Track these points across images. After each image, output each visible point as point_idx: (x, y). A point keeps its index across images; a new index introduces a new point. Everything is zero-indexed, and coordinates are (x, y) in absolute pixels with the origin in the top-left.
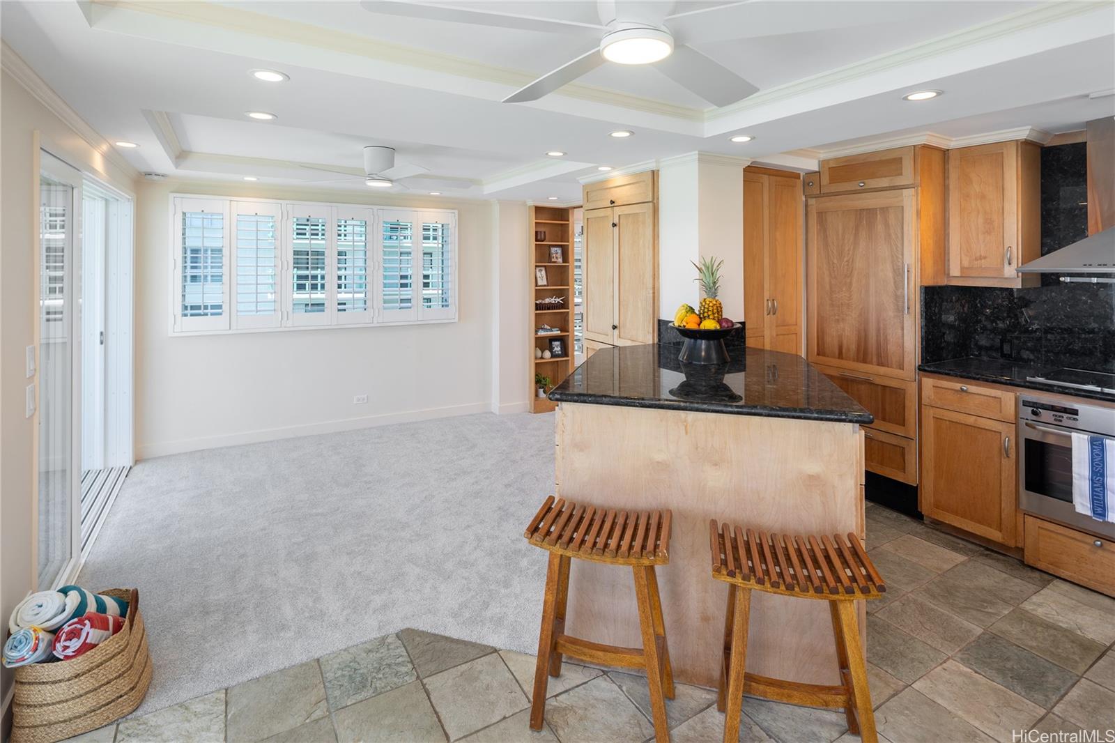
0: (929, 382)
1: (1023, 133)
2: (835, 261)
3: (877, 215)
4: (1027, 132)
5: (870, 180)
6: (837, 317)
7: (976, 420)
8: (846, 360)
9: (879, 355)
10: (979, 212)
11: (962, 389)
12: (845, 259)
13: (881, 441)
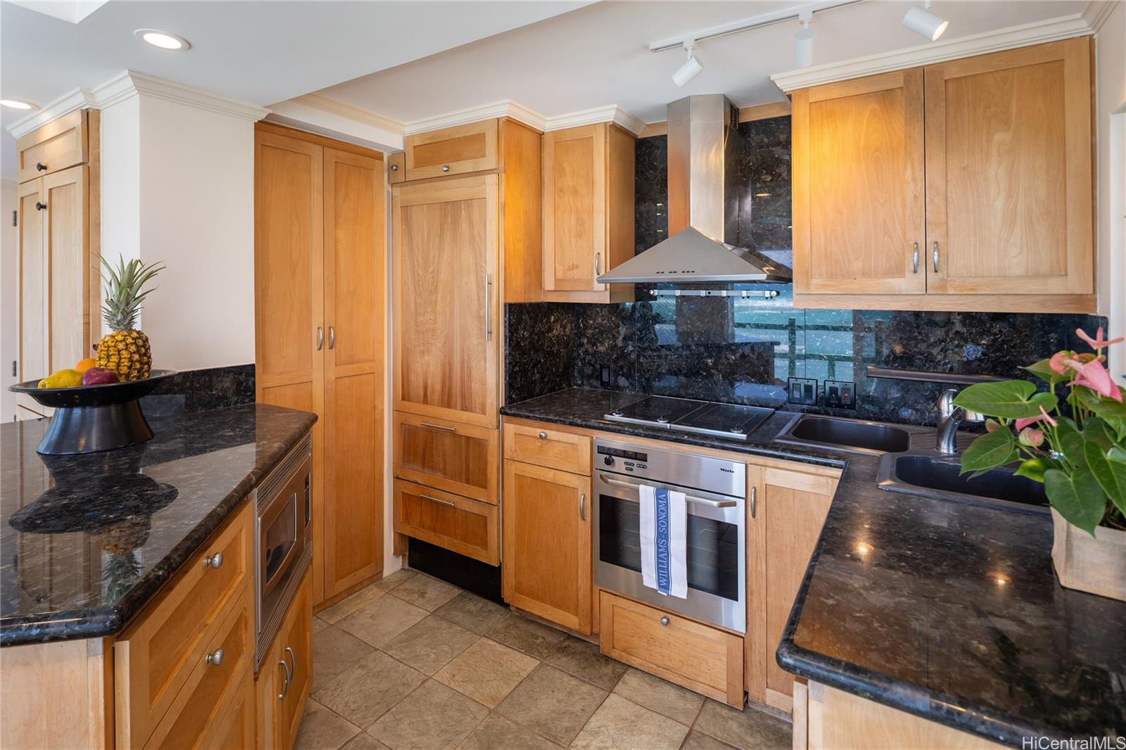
0: (511, 428)
1: (608, 114)
2: (421, 273)
3: (461, 211)
4: (613, 113)
5: (455, 163)
6: (422, 348)
7: (554, 475)
8: (431, 405)
9: (463, 396)
10: (571, 212)
11: (541, 436)
12: (430, 270)
13: (465, 511)
